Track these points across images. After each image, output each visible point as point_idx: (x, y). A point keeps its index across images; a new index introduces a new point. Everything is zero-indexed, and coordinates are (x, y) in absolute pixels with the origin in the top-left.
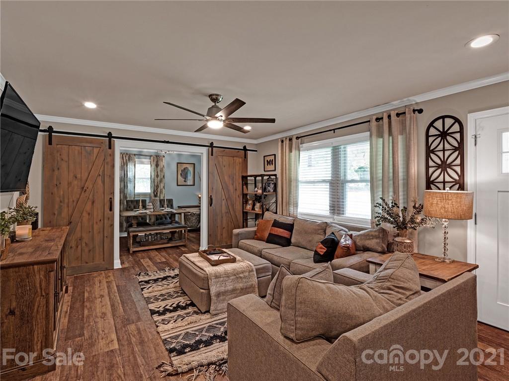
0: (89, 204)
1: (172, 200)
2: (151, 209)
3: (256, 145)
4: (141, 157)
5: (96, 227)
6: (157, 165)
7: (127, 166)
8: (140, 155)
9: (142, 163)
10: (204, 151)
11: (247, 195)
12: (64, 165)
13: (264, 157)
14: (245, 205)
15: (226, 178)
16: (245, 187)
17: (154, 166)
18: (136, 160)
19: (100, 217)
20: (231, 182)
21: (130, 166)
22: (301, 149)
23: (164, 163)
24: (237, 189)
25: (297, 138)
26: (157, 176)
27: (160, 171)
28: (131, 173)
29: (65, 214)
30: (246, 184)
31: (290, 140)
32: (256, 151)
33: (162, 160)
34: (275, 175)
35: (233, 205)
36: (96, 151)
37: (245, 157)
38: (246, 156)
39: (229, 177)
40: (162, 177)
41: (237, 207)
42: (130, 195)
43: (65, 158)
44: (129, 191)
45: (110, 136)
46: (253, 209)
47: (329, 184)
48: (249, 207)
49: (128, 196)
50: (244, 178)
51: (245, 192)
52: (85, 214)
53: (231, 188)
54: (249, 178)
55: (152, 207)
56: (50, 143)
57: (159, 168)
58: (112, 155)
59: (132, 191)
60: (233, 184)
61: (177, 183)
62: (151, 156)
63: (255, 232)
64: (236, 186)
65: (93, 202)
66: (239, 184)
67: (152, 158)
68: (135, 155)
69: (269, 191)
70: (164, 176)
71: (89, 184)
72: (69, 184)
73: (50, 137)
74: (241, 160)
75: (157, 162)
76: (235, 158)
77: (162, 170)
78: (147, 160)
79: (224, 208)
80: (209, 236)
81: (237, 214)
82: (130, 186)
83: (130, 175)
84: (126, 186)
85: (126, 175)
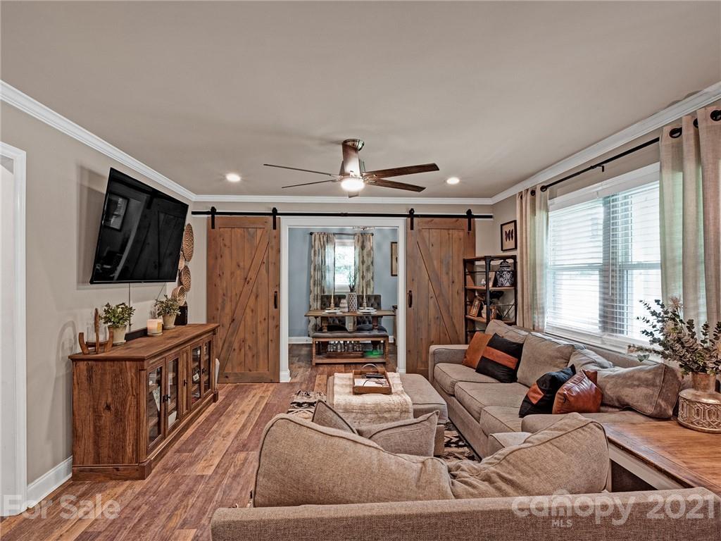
0: (253, 297)
1: (380, 296)
2: (344, 307)
3: (492, 206)
4: (344, 236)
5: (260, 328)
6: (363, 247)
7: (325, 250)
8: (341, 234)
9: (344, 244)
10: (401, 223)
11: (473, 291)
12: (226, 252)
13: (502, 225)
14: (468, 307)
15: (435, 262)
16: (469, 277)
17: (358, 250)
18: (336, 241)
19: (264, 315)
20: (444, 270)
21: (329, 249)
22: (550, 208)
23: (372, 243)
24: (456, 281)
25: (544, 188)
26: (363, 262)
27: (367, 255)
28: (330, 259)
29: (228, 310)
30: (473, 273)
31: (533, 193)
32: (491, 217)
33: (370, 240)
34: (514, 257)
35: (448, 307)
36: (259, 232)
37: (470, 229)
38: (470, 227)
39: (441, 262)
40: (370, 263)
41: (454, 311)
42: (329, 288)
43: (227, 243)
44: (328, 283)
45: (275, 213)
46: (480, 315)
47: (597, 272)
48: (474, 311)
49: (326, 289)
50: (469, 264)
51: (470, 286)
52: (248, 311)
53: (445, 280)
54: (477, 263)
55: (347, 305)
56: (213, 227)
57: (365, 251)
58: (278, 238)
59: (332, 283)
60: (447, 273)
61: (392, 272)
62: (355, 235)
63: (465, 352)
64: (453, 277)
65: (257, 296)
66: (459, 272)
67: (356, 237)
68: (334, 234)
69: (502, 285)
70: (372, 263)
71: (252, 275)
72: (232, 274)
73: (213, 218)
74: (461, 234)
75: (363, 242)
76: (451, 232)
77: (369, 254)
78: (350, 241)
79: (432, 312)
80: (408, 352)
81: (455, 321)
82: (329, 277)
83: (329, 261)
84: (323, 277)
85: (323, 262)
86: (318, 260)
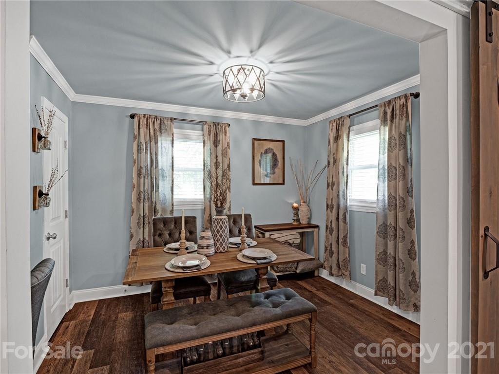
1: (250, 214)
2: (208, 247)
4: (186, 125)
6: (216, 143)
7: (156, 143)
8: (182, 120)
9: (186, 138)
17: (209, 144)
18: (175, 131)
21: (163, 143)
23: (232, 134)
26: (217, 165)
27: (222, 154)
28: (165, 158)
33: (225, 132)
40: (226, 167)
42: (163, 204)
44: (161, 197)
49: (159, 207)
55: (212, 242)
57: (220, 148)
59: (169, 196)
61: (253, 180)
62: (204, 123)
67: (206, 127)
68: (172, 119)
70: (229, 166)
75: (216, 135)
77: (225, 154)
78: (196, 133)
82: (163, 187)
83: (163, 162)
84: (154, 187)
85: (154, 162)
86: (146, 159)
